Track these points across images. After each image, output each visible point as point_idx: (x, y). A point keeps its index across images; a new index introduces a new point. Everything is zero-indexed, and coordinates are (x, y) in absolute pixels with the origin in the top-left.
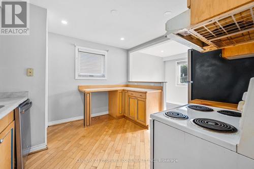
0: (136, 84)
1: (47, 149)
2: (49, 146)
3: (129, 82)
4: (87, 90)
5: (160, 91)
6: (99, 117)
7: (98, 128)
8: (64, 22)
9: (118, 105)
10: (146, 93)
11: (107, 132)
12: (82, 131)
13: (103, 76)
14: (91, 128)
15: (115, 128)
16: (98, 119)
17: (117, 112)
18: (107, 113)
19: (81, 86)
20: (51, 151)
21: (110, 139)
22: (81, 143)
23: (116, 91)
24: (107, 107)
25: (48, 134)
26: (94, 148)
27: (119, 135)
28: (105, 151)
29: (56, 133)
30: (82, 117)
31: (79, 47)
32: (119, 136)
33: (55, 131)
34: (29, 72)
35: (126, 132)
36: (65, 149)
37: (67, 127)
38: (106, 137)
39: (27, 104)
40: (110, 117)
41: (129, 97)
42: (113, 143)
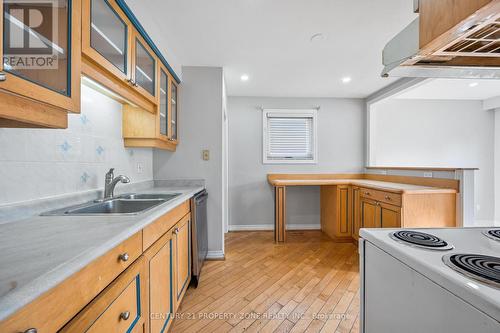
0: (384, 173)
1: (224, 259)
2: (227, 258)
3: (368, 168)
4: (279, 182)
5: (454, 191)
6: (301, 233)
7: (298, 251)
8: (245, 78)
9: (338, 215)
10: (401, 193)
11: (312, 259)
12: (272, 248)
13: (310, 157)
14: (285, 247)
15: (327, 256)
16: (300, 235)
17: (337, 228)
18: (318, 227)
19: (273, 175)
20: (228, 264)
21: (313, 272)
22: (267, 264)
23: (334, 186)
24: (319, 217)
25: (225, 241)
26: (284, 278)
27: (333, 271)
28: (301, 288)
29: (237, 242)
30: (272, 227)
31: (269, 111)
32: (333, 273)
33: (236, 240)
34: (205, 156)
35: (349, 270)
36: (245, 267)
37: (250, 237)
38: (308, 268)
39: (203, 195)
40: (322, 236)
41: (363, 201)
42: (318, 280)
